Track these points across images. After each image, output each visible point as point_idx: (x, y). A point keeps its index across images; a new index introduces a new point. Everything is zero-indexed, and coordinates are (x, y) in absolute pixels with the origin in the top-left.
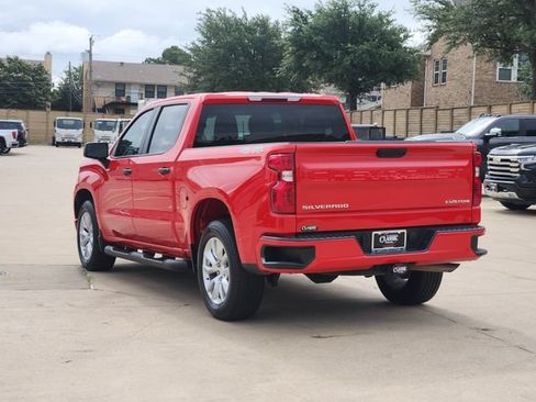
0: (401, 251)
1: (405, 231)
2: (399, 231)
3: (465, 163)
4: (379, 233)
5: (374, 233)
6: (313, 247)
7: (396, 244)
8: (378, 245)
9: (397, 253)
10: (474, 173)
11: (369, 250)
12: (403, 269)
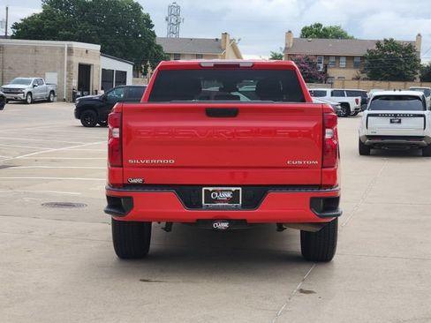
0: (237, 208)
1: (240, 189)
2: (233, 189)
3: (311, 125)
4: (211, 189)
5: (204, 189)
6: (131, 197)
7: (230, 201)
8: (208, 200)
9: (233, 209)
10: (324, 134)
11: (199, 205)
12: (225, 225)
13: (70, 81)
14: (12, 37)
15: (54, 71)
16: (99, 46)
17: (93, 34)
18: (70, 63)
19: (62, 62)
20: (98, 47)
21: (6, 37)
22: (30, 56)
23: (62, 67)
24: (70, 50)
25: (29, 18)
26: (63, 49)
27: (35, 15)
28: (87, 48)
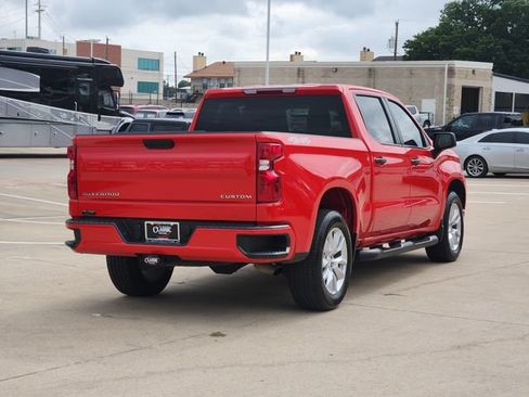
0: (175, 244)
1: (178, 223)
2: (172, 224)
3: (244, 156)
4: (152, 223)
5: (146, 223)
7: (170, 236)
8: (151, 235)
9: (172, 244)
10: (258, 164)
11: (142, 239)
12: (155, 260)
13: (450, 109)
14: (404, 58)
15: (433, 98)
16: (492, 64)
17: (498, 50)
18: (450, 87)
19: (441, 86)
20: (490, 66)
21: (395, 58)
22: (404, 80)
23: (441, 92)
24: (451, 71)
25: (423, 34)
26: (443, 69)
27: (432, 30)
28: (474, 67)
